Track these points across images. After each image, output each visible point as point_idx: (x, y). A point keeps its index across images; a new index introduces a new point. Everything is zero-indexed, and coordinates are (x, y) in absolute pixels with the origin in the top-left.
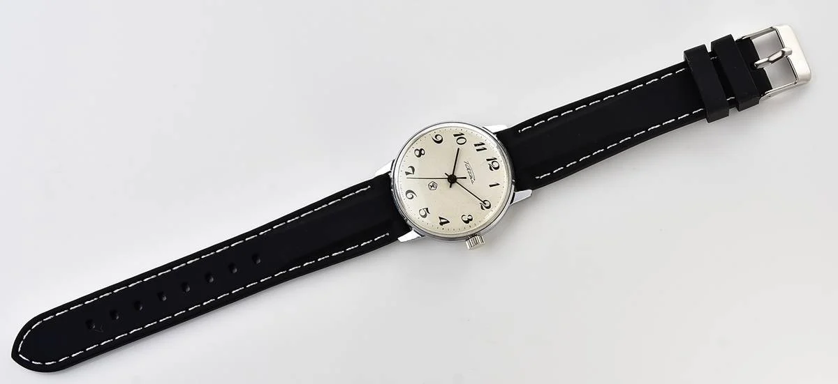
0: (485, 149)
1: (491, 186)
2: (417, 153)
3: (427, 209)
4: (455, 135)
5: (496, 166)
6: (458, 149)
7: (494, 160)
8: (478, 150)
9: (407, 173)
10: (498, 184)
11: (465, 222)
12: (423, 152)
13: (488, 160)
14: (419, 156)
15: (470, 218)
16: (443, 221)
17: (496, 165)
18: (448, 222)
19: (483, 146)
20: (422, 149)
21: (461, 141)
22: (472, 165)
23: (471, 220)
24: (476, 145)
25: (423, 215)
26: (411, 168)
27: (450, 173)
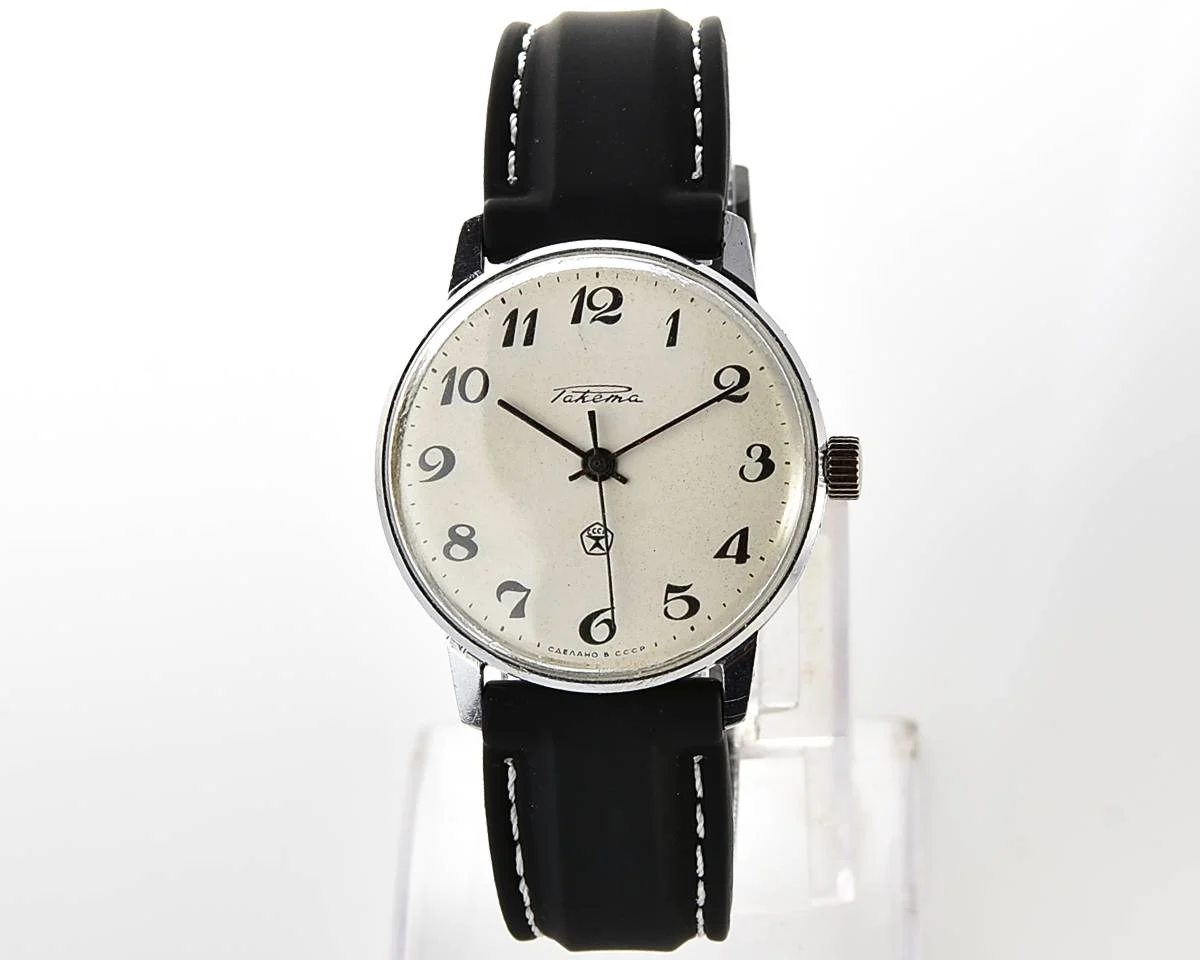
0: (533, 315)
1: (672, 342)
2: (459, 551)
3: (671, 589)
4: (447, 399)
5: (609, 298)
6: (502, 403)
7: (583, 299)
8: (529, 341)
9: (519, 611)
10: (676, 316)
11: (764, 475)
12: (463, 532)
13: (577, 319)
14: (473, 549)
15: (757, 452)
16: (733, 550)
17: (604, 299)
18: (744, 533)
19: (521, 316)
20: (452, 531)
21: (474, 385)
22: (575, 380)
23: (766, 451)
24: (508, 341)
25: (685, 607)
26: (506, 594)
27: (575, 463)
